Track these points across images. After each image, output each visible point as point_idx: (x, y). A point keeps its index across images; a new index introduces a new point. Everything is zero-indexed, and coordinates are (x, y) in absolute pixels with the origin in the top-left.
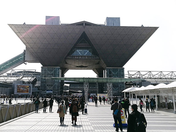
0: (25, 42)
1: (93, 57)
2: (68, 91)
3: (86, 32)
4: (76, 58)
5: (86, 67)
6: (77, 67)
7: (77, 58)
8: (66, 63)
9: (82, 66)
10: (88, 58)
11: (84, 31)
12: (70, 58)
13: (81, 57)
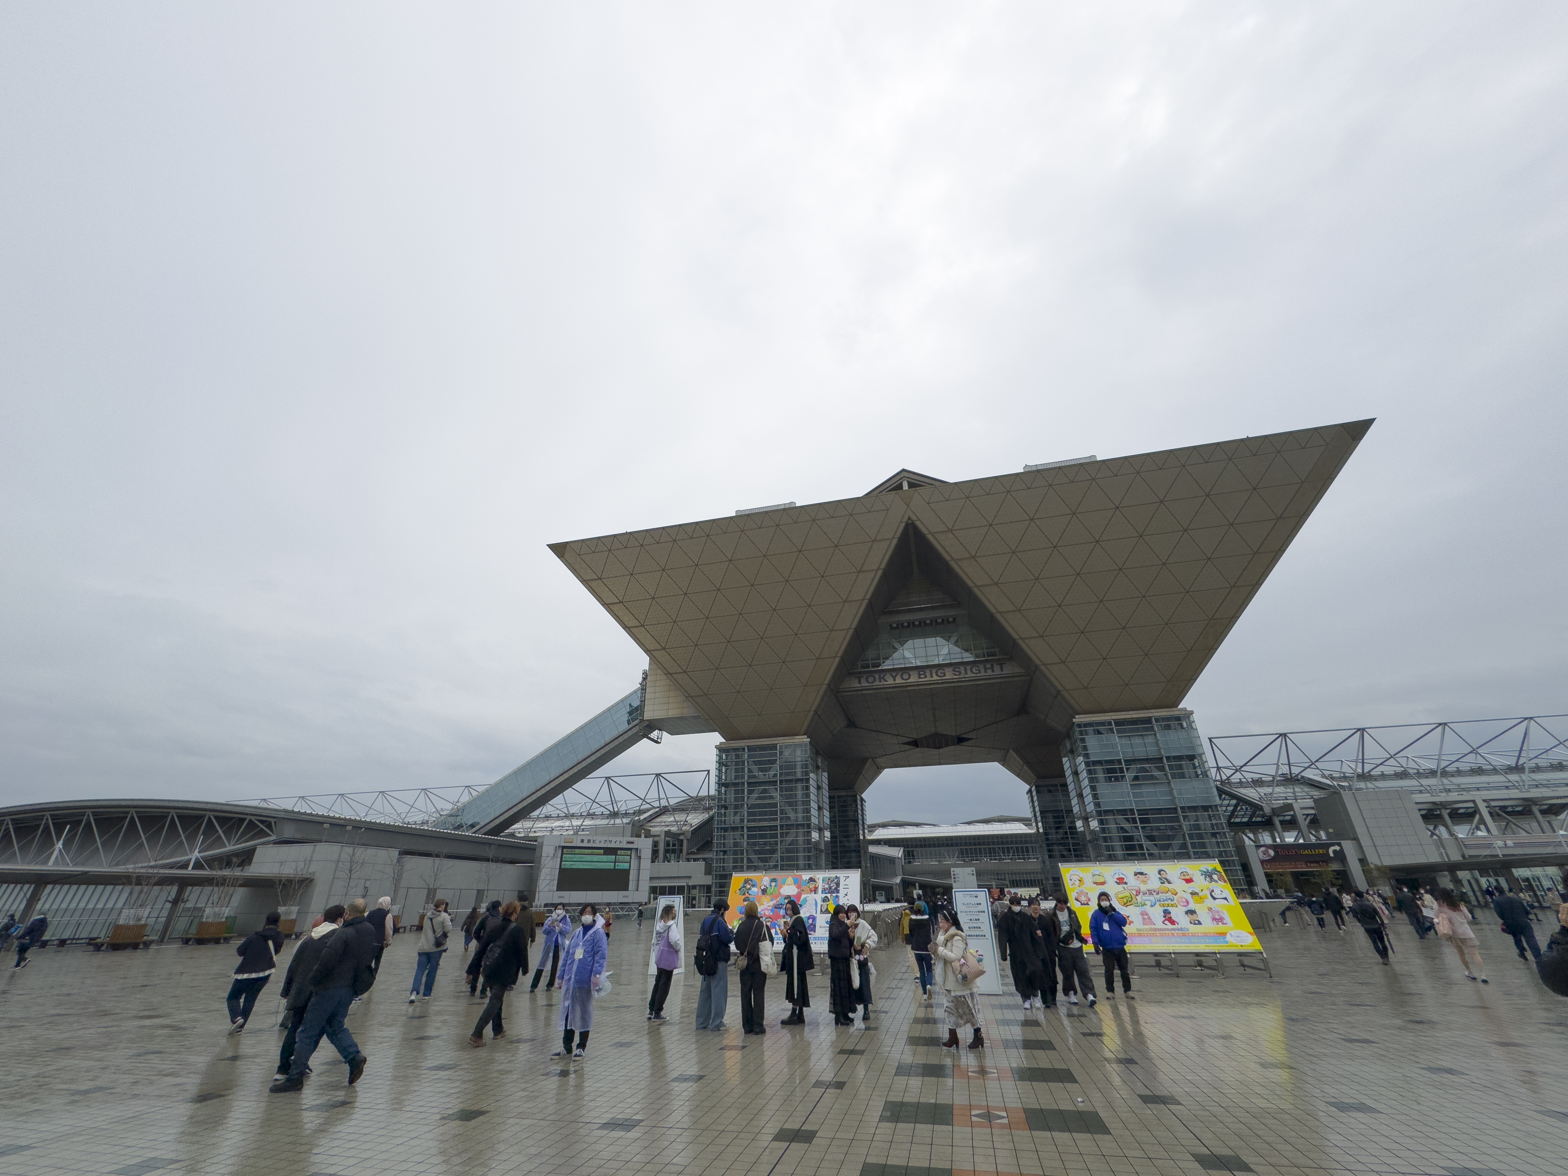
0: (632, 623)
1: (986, 670)
2: (898, 880)
3: (918, 524)
4: (890, 681)
5: (960, 740)
6: (915, 743)
7: (899, 680)
8: (851, 724)
9: (936, 734)
10: (961, 676)
11: (909, 518)
12: (860, 683)
13: (917, 675)
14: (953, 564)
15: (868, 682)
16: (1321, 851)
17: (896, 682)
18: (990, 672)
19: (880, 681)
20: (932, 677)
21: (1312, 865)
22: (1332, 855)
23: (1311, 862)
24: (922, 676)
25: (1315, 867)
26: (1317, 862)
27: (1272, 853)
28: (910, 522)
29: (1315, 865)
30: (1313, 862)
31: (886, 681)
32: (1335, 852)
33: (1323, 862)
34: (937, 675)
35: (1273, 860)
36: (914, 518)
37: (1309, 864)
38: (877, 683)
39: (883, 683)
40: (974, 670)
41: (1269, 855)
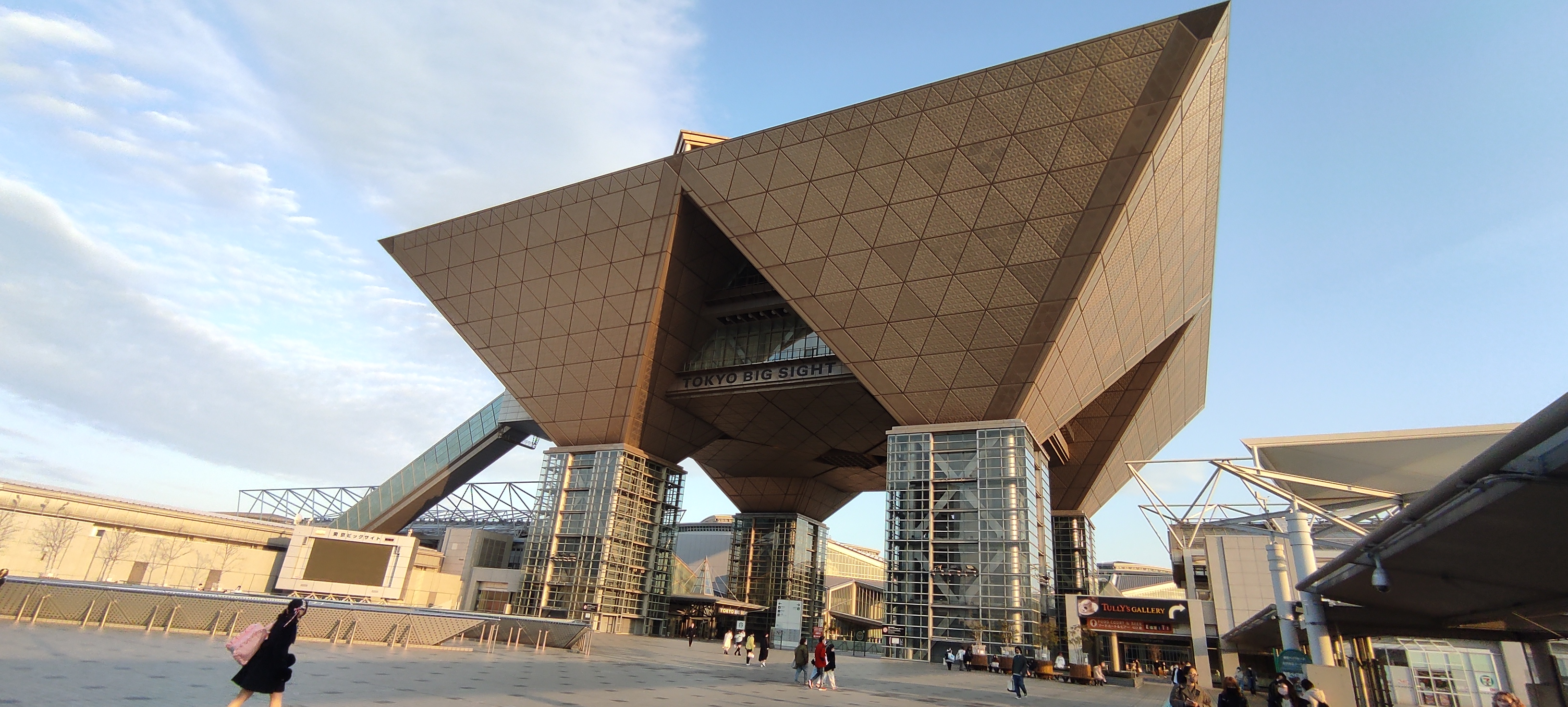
1: (813, 370)
4: (716, 384)
5: (877, 458)
6: (825, 461)
7: (724, 383)
9: (836, 450)
10: (785, 379)
11: (683, 190)
12: (686, 386)
13: (743, 378)
14: (734, 241)
15: (695, 385)
16: (1158, 611)
17: (722, 385)
18: (817, 372)
19: (706, 385)
20: (757, 379)
21: (1151, 628)
22: (1171, 616)
23: (1150, 624)
24: (747, 379)
25: (1154, 631)
26: (1159, 625)
27: (1095, 607)
28: (685, 193)
29: (1155, 628)
30: (1153, 625)
31: (712, 384)
32: (1177, 613)
33: (1166, 625)
34: (763, 378)
35: (1095, 616)
36: (687, 189)
37: (1147, 626)
38: (703, 386)
39: (709, 385)
40: (801, 372)
41: (1091, 610)
